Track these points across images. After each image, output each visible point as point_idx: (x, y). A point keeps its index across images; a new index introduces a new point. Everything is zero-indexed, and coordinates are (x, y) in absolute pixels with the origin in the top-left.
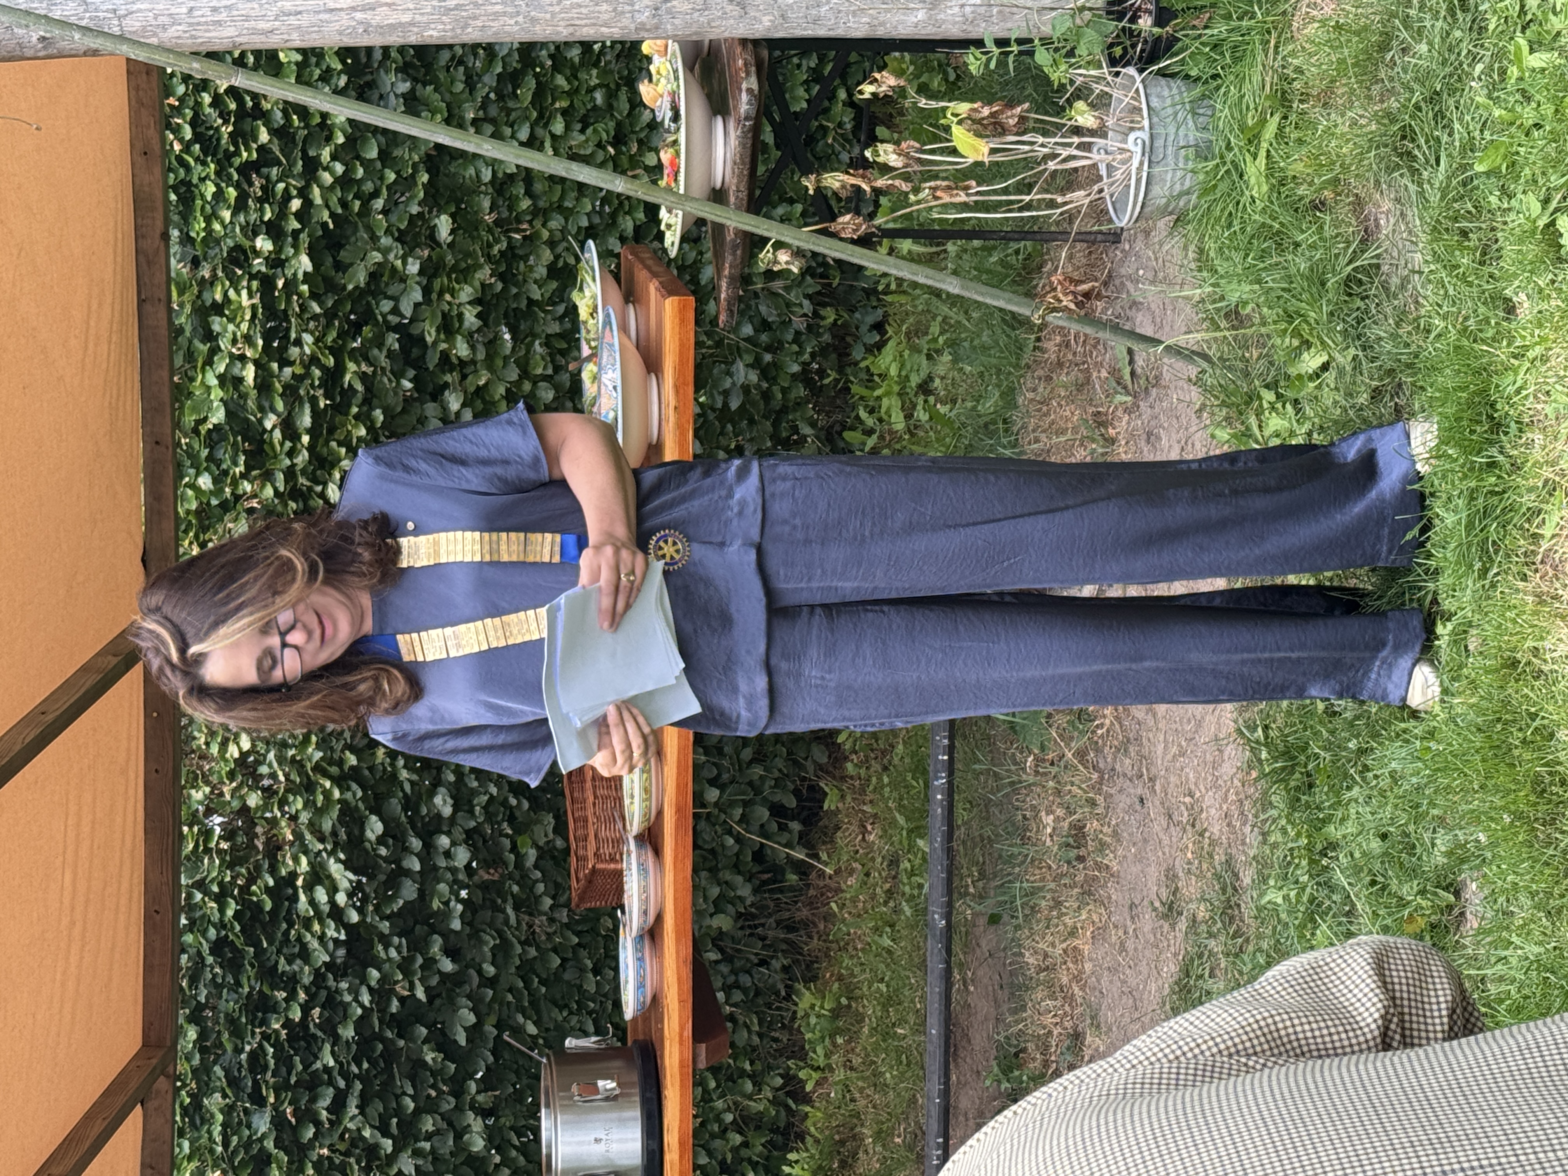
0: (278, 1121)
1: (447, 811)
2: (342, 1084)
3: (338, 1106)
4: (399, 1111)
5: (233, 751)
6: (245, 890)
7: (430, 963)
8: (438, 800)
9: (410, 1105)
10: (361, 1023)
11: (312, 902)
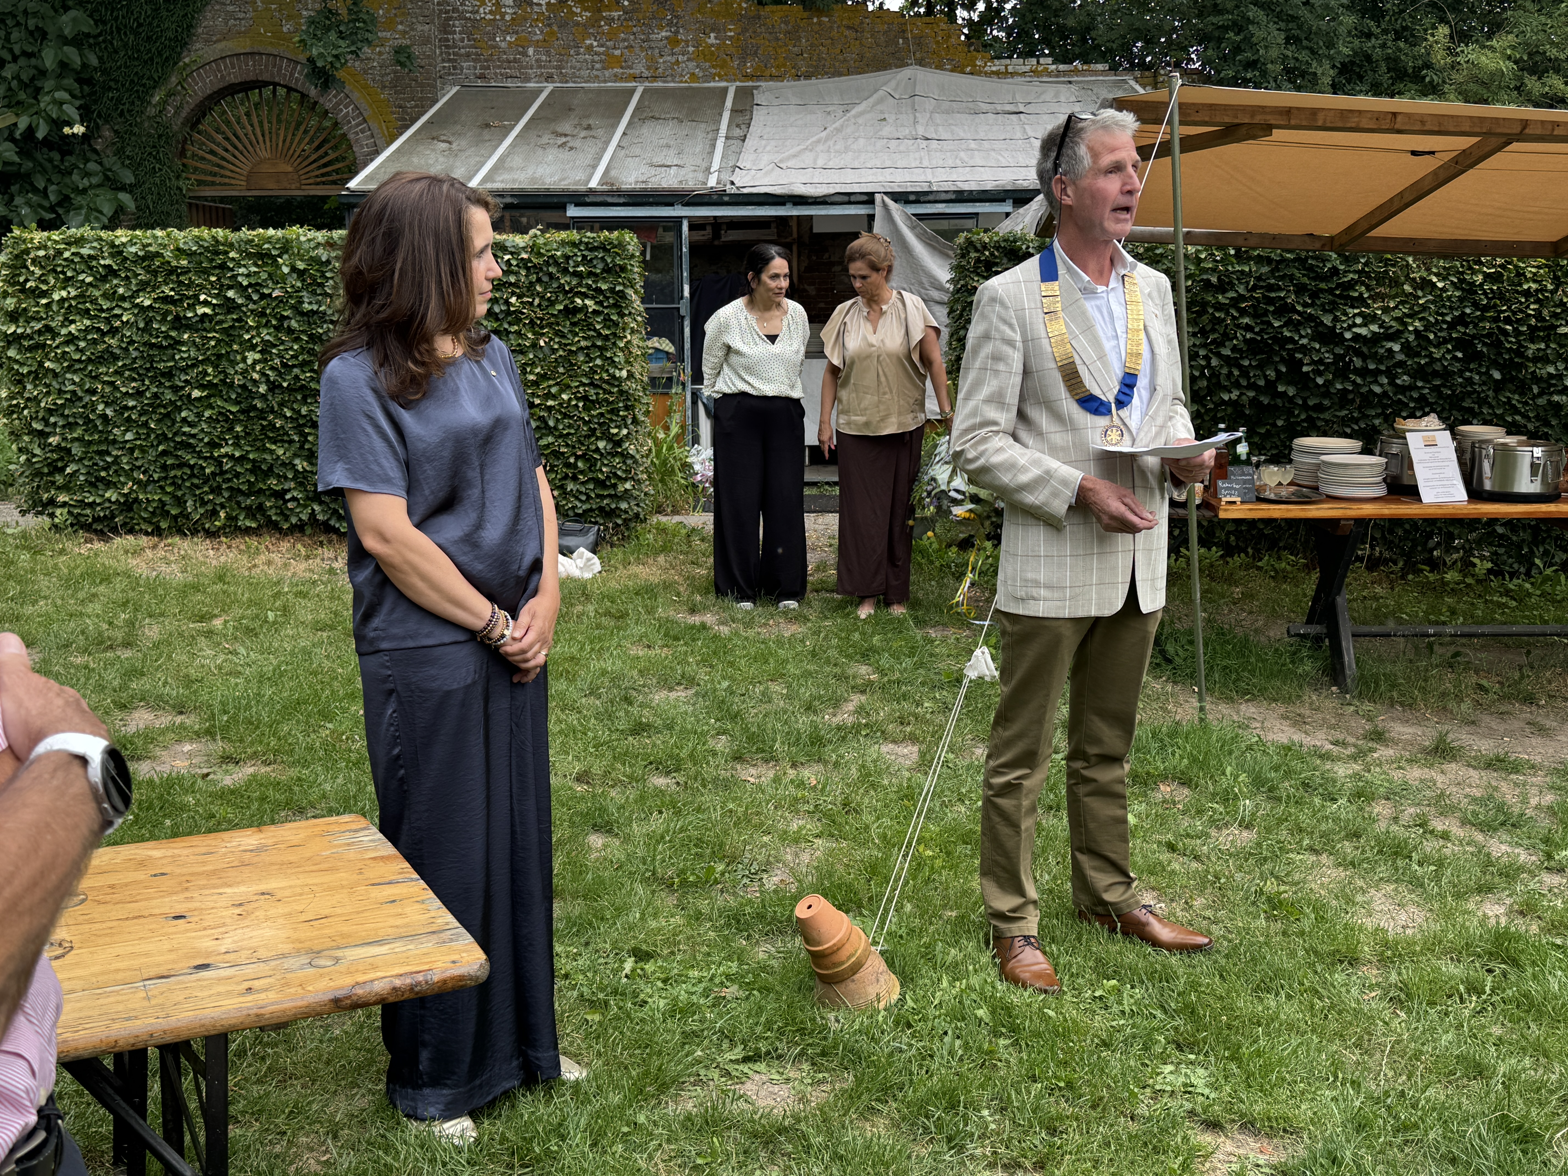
0: (1241, 298)
1: (1398, 382)
2: (1257, 330)
3: (1248, 328)
4: (1242, 358)
5: (1435, 279)
6: (1363, 283)
7: (1320, 374)
8: (1405, 377)
9: (1246, 363)
10: (1291, 340)
11: (1355, 315)
